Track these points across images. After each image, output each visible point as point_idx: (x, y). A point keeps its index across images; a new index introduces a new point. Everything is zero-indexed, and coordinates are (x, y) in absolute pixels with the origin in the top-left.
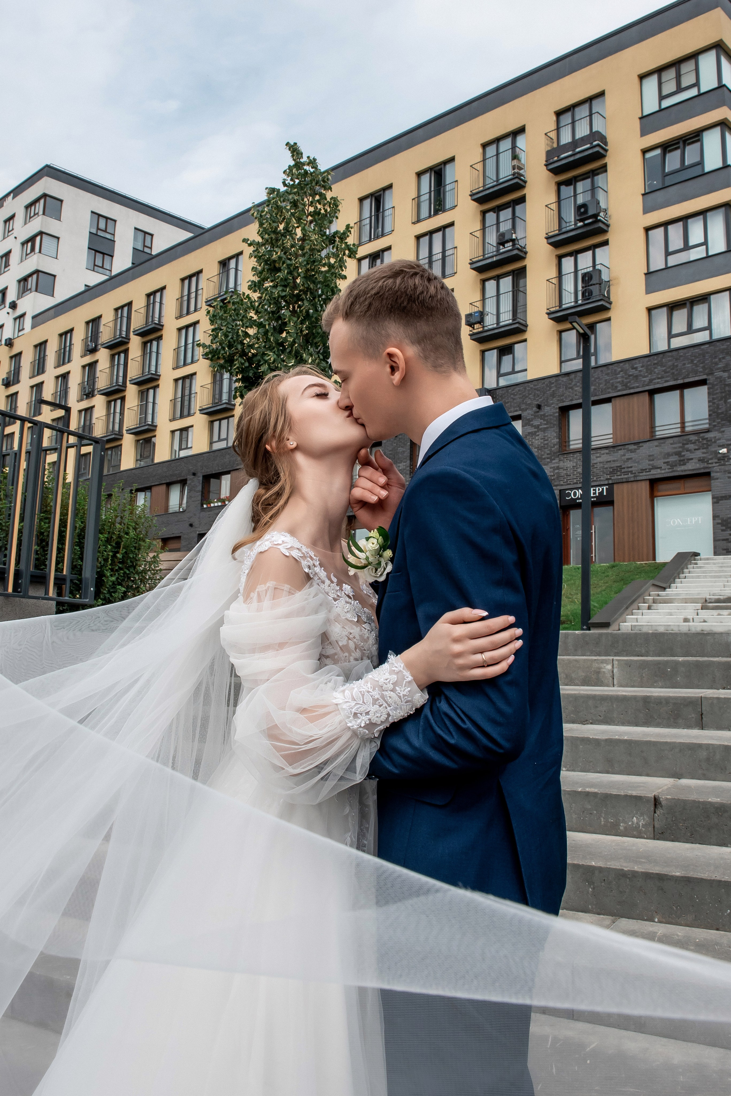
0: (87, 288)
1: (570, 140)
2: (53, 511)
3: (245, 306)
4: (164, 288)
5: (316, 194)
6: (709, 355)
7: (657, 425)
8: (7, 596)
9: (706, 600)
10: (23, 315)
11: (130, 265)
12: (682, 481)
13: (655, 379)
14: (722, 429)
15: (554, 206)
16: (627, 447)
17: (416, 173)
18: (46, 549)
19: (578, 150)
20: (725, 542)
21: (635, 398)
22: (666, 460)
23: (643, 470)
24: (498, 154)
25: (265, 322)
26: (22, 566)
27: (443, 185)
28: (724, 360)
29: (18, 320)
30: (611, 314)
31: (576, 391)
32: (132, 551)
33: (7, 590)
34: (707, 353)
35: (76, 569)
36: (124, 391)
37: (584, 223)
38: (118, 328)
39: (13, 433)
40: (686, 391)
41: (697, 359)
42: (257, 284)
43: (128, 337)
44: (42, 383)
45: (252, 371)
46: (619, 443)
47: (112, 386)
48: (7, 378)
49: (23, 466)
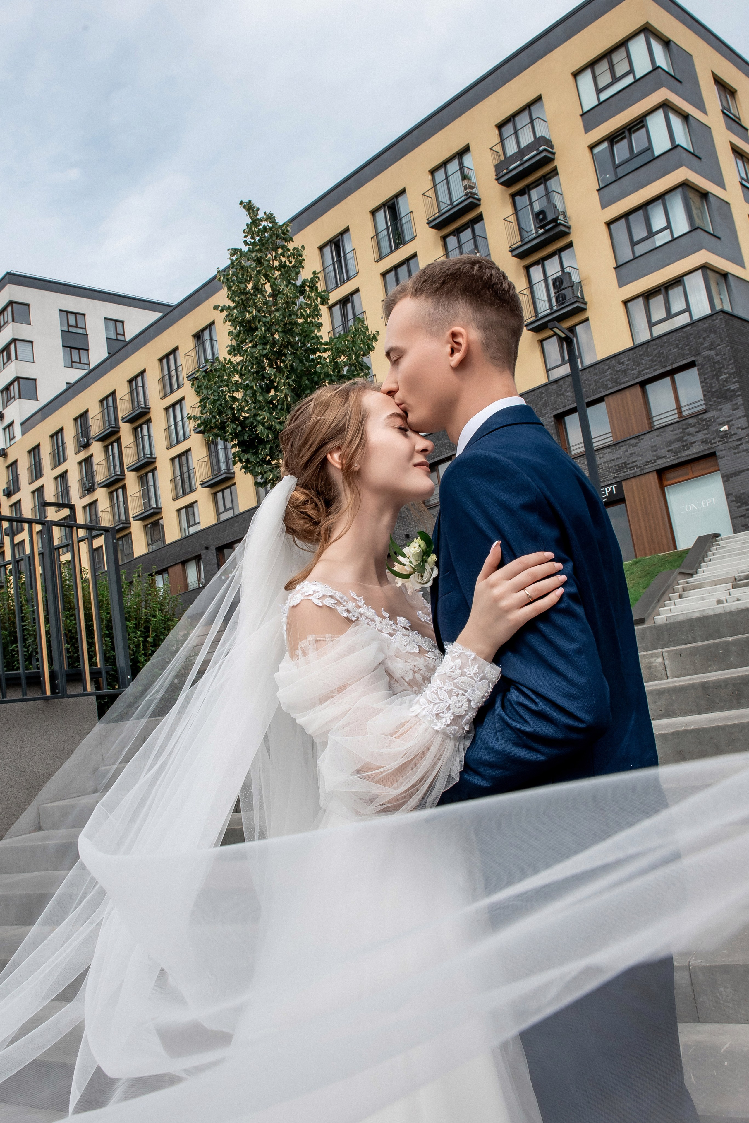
0: (68, 385)
1: (516, 150)
2: (76, 607)
3: (228, 371)
4: (144, 371)
5: (278, 248)
6: (693, 336)
7: (653, 415)
8: (46, 699)
9: (735, 579)
10: (11, 424)
11: (106, 355)
12: (689, 466)
13: (643, 370)
14: (719, 408)
15: (512, 219)
16: (628, 442)
17: (370, 212)
18: (76, 646)
19: (525, 158)
20: (742, 518)
21: (628, 393)
22: (670, 448)
23: (648, 463)
24: (447, 178)
25: (251, 383)
26: (56, 667)
27: (399, 219)
28: (708, 339)
29: (7, 430)
30: (589, 314)
31: (567, 396)
32: (162, 632)
33: (46, 694)
34: (691, 334)
35: (110, 660)
36: (124, 479)
37: (545, 229)
38: (107, 419)
39: (23, 541)
40: (677, 377)
41: (682, 343)
42: (236, 348)
43: (118, 426)
44: (42, 486)
45: (246, 435)
46: (619, 440)
47: (110, 477)
48: (7, 488)
49: (39, 571)
